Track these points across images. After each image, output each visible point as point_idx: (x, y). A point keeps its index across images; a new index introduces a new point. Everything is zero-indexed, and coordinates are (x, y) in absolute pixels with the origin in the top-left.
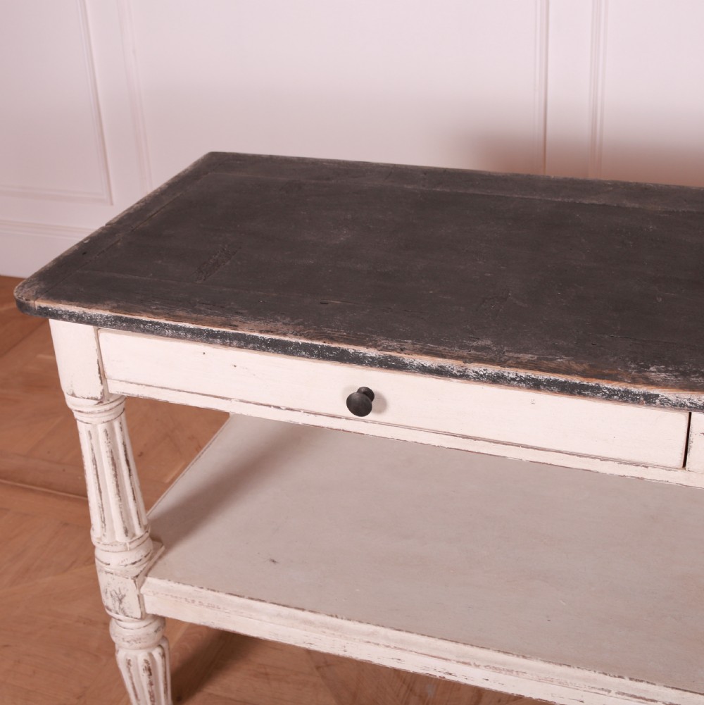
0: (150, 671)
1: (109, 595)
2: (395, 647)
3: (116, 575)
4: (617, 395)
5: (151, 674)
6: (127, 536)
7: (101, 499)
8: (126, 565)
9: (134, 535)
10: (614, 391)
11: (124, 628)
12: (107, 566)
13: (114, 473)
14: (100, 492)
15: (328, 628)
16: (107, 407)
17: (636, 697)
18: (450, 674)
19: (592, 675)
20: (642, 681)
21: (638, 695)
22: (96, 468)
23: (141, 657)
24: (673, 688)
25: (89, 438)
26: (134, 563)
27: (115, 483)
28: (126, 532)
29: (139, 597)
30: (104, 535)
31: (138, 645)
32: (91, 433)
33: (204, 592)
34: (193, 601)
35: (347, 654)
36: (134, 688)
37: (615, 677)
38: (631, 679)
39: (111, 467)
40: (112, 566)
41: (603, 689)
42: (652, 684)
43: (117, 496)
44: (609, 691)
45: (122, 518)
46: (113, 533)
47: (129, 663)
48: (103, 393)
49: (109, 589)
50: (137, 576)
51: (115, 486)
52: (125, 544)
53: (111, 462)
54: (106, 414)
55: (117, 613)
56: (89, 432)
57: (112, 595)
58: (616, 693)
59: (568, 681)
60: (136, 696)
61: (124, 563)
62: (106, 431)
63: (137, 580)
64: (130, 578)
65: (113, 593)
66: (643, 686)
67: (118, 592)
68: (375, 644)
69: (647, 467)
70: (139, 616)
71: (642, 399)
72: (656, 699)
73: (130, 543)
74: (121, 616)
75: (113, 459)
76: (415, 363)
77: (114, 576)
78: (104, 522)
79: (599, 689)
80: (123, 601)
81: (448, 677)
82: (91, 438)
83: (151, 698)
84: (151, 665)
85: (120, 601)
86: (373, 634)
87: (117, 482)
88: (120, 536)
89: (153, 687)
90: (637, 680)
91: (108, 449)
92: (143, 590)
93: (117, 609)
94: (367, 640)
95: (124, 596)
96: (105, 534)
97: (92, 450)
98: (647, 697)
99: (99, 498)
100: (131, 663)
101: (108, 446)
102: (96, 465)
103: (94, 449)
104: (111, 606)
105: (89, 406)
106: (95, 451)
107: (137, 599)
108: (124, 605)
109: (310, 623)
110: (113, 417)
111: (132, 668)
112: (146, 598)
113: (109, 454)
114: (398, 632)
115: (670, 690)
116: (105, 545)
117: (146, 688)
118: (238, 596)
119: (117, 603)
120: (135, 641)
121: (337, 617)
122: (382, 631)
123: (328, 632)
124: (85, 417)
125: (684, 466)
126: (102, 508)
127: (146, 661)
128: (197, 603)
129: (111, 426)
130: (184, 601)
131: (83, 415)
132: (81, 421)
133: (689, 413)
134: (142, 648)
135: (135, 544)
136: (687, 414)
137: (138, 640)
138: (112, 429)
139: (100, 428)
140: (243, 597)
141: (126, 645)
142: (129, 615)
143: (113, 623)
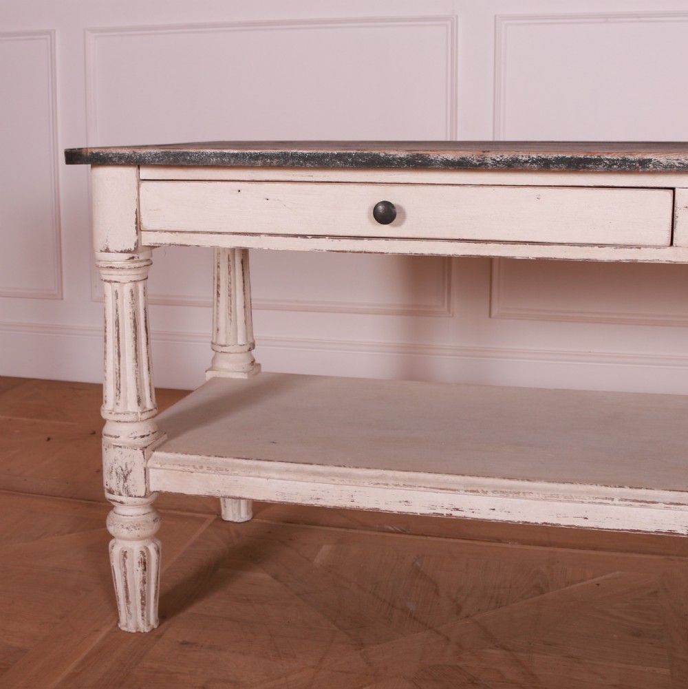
0: (144, 564)
1: (114, 473)
2: (404, 485)
3: (125, 447)
4: (616, 164)
5: (145, 570)
6: (139, 405)
7: (119, 364)
8: (135, 438)
9: (145, 408)
10: (613, 160)
11: (124, 515)
12: (117, 439)
13: (134, 336)
14: (119, 356)
15: (337, 476)
16: (137, 265)
17: (638, 501)
18: (457, 509)
19: (594, 488)
20: (641, 488)
21: (639, 499)
22: (118, 330)
23: (135, 548)
24: (670, 490)
25: (115, 298)
26: (143, 437)
27: (134, 346)
28: (139, 401)
29: (145, 470)
30: (117, 404)
31: (136, 532)
32: (118, 292)
33: (212, 459)
34: (201, 467)
35: (354, 505)
36: (126, 587)
37: (615, 487)
38: (631, 488)
39: (133, 329)
40: (122, 438)
41: (606, 498)
42: (651, 489)
43: (135, 361)
44: (613, 499)
45: (137, 385)
46: (126, 403)
47: (125, 554)
48: (137, 244)
49: (115, 466)
50: (146, 447)
51: (134, 350)
52: (137, 414)
53: (133, 325)
54: (133, 272)
55: (120, 495)
56: (116, 291)
57: (117, 473)
58: (619, 500)
59: (573, 495)
60: (127, 597)
61: (133, 436)
62: (131, 291)
63: (145, 450)
64: (138, 449)
65: (119, 471)
66: (643, 492)
67: (124, 468)
68: (385, 485)
69: (640, 248)
70: (143, 494)
71: (638, 165)
72: (657, 501)
73: (142, 413)
74: (123, 499)
75: (135, 321)
76: (440, 158)
77: (123, 450)
78: (119, 389)
79: (603, 499)
80: (128, 478)
81: (456, 514)
82: (117, 298)
83: (142, 600)
84: (146, 558)
85: (125, 478)
86: (381, 477)
87: (136, 345)
88: (132, 406)
89: (146, 585)
90: (636, 488)
91: (131, 310)
92: (150, 463)
93: (121, 489)
94: (376, 482)
95: (129, 473)
96: (118, 402)
97: (117, 311)
98: (648, 500)
99: (117, 363)
100: (128, 555)
101: (132, 307)
102: (118, 326)
103: (119, 309)
104: (114, 487)
105: (120, 260)
106: (119, 312)
107: (144, 472)
108: (129, 483)
109: (320, 474)
110: (139, 278)
111: (127, 561)
112: (152, 472)
113: (132, 316)
114: (405, 473)
115: (668, 492)
116: (117, 414)
117: (138, 587)
118: (246, 459)
119: (122, 482)
120: (135, 527)
121: (344, 466)
122: (390, 473)
123: (337, 480)
124: (114, 275)
125: (672, 244)
126: (118, 374)
127: (142, 553)
128: (205, 469)
129: (136, 288)
130: (191, 469)
131: (113, 272)
132: (110, 282)
133: (673, 189)
134: (140, 538)
135: (145, 416)
136: (672, 191)
137: (137, 526)
138: (137, 292)
139: (127, 289)
140: (251, 459)
141: (125, 533)
142: (133, 494)
143: (111, 513)
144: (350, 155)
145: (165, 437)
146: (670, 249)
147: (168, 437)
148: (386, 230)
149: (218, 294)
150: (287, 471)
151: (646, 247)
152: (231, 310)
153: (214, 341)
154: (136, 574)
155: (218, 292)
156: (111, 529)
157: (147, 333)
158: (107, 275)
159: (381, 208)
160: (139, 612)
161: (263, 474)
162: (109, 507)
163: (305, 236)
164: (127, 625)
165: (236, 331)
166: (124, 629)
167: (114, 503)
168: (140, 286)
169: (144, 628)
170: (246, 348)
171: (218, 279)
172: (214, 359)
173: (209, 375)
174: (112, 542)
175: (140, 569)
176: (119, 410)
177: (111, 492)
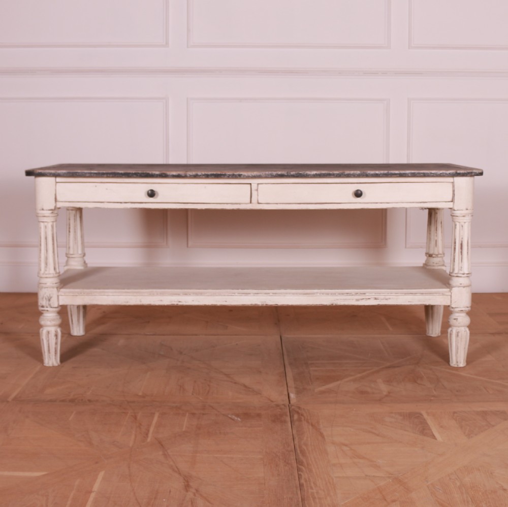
0: (56, 336)
1: (44, 299)
6: (54, 271)
7: (47, 254)
9: (57, 272)
10: (230, 175)
11: (48, 316)
12: (46, 285)
13: (52, 243)
16: (54, 215)
18: (180, 302)
20: (245, 289)
21: (244, 293)
22: (46, 241)
23: (52, 330)
26: (56, 283)
27: (52, 247)
28: (55, 269)
31: (53, 323)
32: (46, 226)
35: (141, 304)
36: (49, 347)
37: (236, 290)
38: (241, 289)
39: (52, 241)
40: (48, 284)
42: (248, 289)
43: (53, 253)
44: (235, 293)
45: (54, 263)
46: (50, 270)
47: (48, 332)
48: (55, 207)
49: (45, 296)
50: (58, 287)
51: (52, 249)
52: (53, 274)
53: (52, 239)
54: (53, 218)
55: (47, 307)
57: (46, 299)
58: (238, 294)
60: (49, 351)
61: (52, 283)
62: (51, 226)
64: (55, 288)
65: (47, 297)
66: (245, 291)
67: (49, 296)
68: (153, 295)
69: (240, 204)
70: (57, 306)
71: (238, 176)
73: (55, 274)
74: (48, 309)
75: (53, 237)
76: (171, 174)
77: (48, 289)
78: (46, 264)
80: (51, 300)
81: (180, 304)
82: (46, 228)
83: (55, 351)
84: (57, 334)
85: (49, 300)
86: (151, 292)
88: (52, 271)
90: (243, 290)
92: (60, 294)
93: (47, 305)
94: (149, 294)
95: (51, 298)
96: (46, 269)
100: (50, 333)
101: (52, 232)
102: (46, 239)
103: (47, 233)
104: (44, 305)
105: (48, 213)
107: (57, 297)
108: (51, 302)
109: (128, 292)
110: (54, 220)
111: (49, 335)
112: (60, 297)
113: (51, 235)
114: (160, 289)
116: (46, 274)
117: (54, 346)
118: (98, 289)
119: (48, 302)
121: (137, 289)
122: (154, 290)
123: (135, 294)
124: (45, 219)
125: (251, 202)
126: (46, 258)
127: (56, 332)
128: (82, 294)
129: (53, 224)
130: (77, 294)
131: (45, 218)
132: (43, 222)
133: (251, 184)
134: (55, 326)
135: (57, 275)
136: (249, 185)
137: (53, 320)
138: (54, 226)
139: (49, 225)
141: (49, 323)
142: (53, 306)
143: (42, 317)
144: (139, 173)
145: (63, 284)
146: (250, 204)
147: (65, 285)
148: (151, 200)
149: (69, 232)
150: (115, 292)
151: (242, 204)
152: (75, 238)
153: (68, 253)
154: (53, 340)
156: (42, 323)
157: (57, 242)
158: (41, 219)
159: (150, 192)
160: (54, 357)
161: (106, 294)
162: (40, 314)
163: (121, 203)
164: (48, 363)
165: (78, 248)
166: (47, 365)
167: (42, 312)
168: (55, 223)
169: (56, 364)
170: (82, 255)
171: (69, 225)
172: (67, 262)
173: (66, 268)
174: (41, 329)
175: (55, 338)
176: (46, 272)
177: (43, 307)
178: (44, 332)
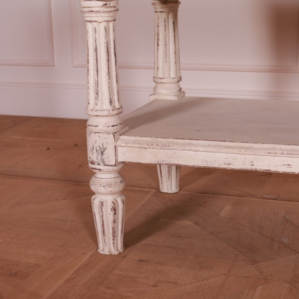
0: (114, 209)
1: (95, 150)
2: (288, 154)
3: (102, 133)
5: (115, 214)
6: (111, 105)
7: (98, 77)
8: (109, 126)
9: (115, 107)
11: (101, 179)
12: (97, 128)
13: (107, 58)
14: (97, 72)
15: (242, 149)
16: (109, 10)
22: (97, 54)
23: (109, 200)
25: (94, 32)
26: (113, 126)
27: (107, 65)
28: (111, 102)
29: (115, 147)
30: (96, 104)
31: (109, 189)
32: (96, 29)
33: (159, 140)
34: (152, 145)
35: (254, 168)
36: (103, 225)
39: (106, 54)
40: (100, 127)
43: (108, 75)
45: (109, 92)
46: (102, 103)
47: (102, 204)
49: (96, 146)
50: (116, 133)
51: (107, 68)
52: (109, 110)
53: (106, 51)
54: (106, 15)
55: (99, 164)
56: (95, 29)
57: (97, 150)
60: (104, 232)
61: (107, 125)
62: (105, 28)
63: (115, 134)
64: (111, 134)
65: (98, 148)
67: (101, 147)
68: (274, 153)
70: (114, 164)
73: (113, 110)
74: (101, 167)
75: (107, 48)
77: (100, 135)
78: (97, 94)
80: (104, 153)
82: (96, 33)
83: (113, 233)
84: (116, 206)
85: (102, 153)
86: (272, 149)
87: (108, 65)
88: (106, 105)
89: (115, 224)
91: (105, 41)
92: (118, 143)
93: (99, 161)
94: (269, 152)
95: (105, 149)
96: (97, 103)
97: (96, 41)
99: (96, 76)
100: (104, 204)
101: (106, 39)
102: (97, 52)
103: (97, 40)
104: (95, 160)
105: (98, 6)
106: (97, 42)
107: (114, 149)
108: (105, 156)
109: (231, 147)
110: (110, 19)
111: (104, 208)
112: (119, 149)
113: (105, 44)
114: (288, 146)
116: (97, 111)
117: (111, 225)
118: (182, 139)
119: (100, 156)
120: (108, 186)
121: (247, 142)
122: (278, 146)
123: (243, 151)
124: (93, 17)
126: (97, 84)
127: (113, 203)
128: (154, 146)
129: (108, 26)
130: (146, 146)
131: (93, 15)
132: (90, 22)
134: (112, 193)
135: (115, 112)
137: (110, 185)
138: (109, 29)
139: (102, 26)
140: (185, 139)
141: (102, 190)
142: (107, 163)
143: (93, 178)
145: (127, 128)
147: (129, 128)
149: (158, 44)
150: (209, 146)
152: (166, 55)
153: (155, 76)
154: (109, 216)
155: (158, 43)
156: (93, 188)
157: (116, 57)
158: (89, 17)
160: (111, 241)
161: (193, 148)
162: (92, 173)
164: (103, 250)
165: (170, 68)
166: (101, 252)
167: (94, 171)
168: (111, 24)
169: (115, 252)
170: (176, 80)
171: (158, 35)
173: (152, 98)
174: (93, 197)
175: (112, 213)
176: (98, 108)
177: (93, 163)
178: (96, 202)
